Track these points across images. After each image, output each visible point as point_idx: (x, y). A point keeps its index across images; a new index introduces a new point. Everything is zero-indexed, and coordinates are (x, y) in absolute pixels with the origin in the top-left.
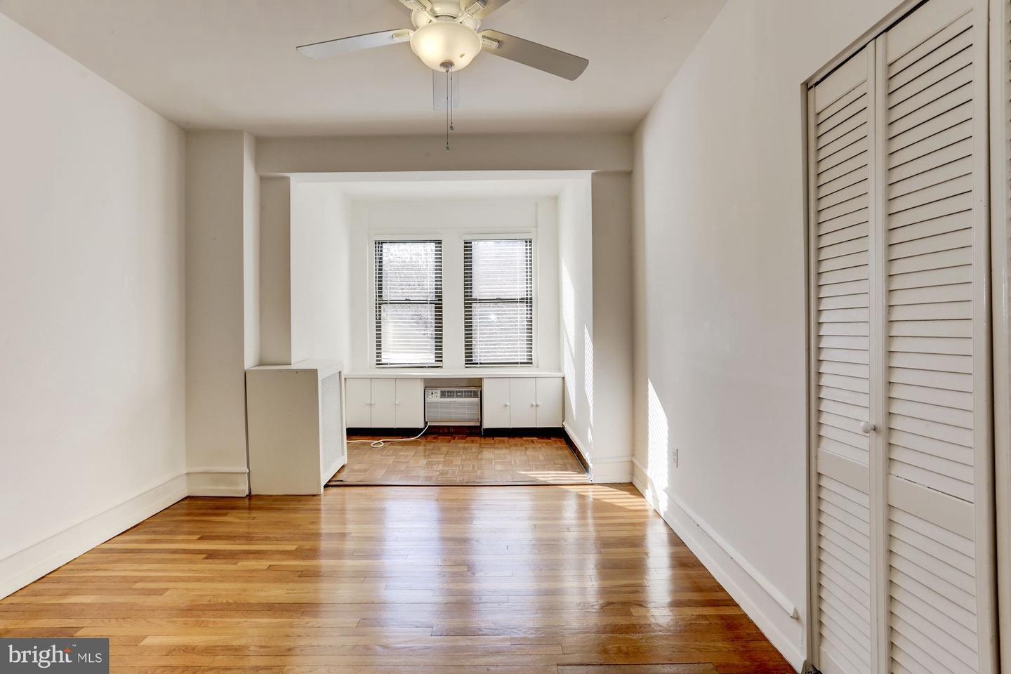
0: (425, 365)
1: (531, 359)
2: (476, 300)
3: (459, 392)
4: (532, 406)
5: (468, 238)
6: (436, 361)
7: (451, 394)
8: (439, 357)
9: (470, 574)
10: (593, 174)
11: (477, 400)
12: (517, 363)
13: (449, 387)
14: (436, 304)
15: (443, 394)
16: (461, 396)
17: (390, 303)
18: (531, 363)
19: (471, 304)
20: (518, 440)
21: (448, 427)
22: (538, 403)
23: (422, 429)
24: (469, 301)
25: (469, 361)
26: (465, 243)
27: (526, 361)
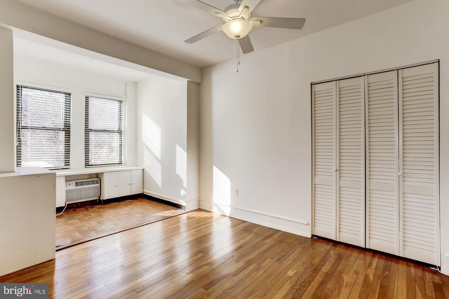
0: (59, 168)
1: (121, 161)
2: (92, 130)
3: (87, 182)
4: (129, 184)
5: (88, 95)
6: (65, 165)
7: (82, 183)
8: (67, 163)
9: (205, 255)
10: (188, 81)
11: (98, 185)
12: (115, 164)
13: (79, 180)
14: (65, 131)
15: (77, 184)
16: (89, 184)
17: (30, 129)
18: (122, 163)
19: (89, 132)
20: (123, 203)
21: (77, 203)
22: (132, 183)
23: (64, 207)
24: (87, 131)
25: (87, 165)
26: (86, 97)
27: (118, 162)
